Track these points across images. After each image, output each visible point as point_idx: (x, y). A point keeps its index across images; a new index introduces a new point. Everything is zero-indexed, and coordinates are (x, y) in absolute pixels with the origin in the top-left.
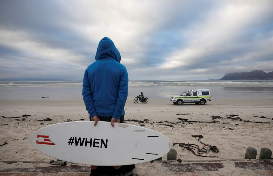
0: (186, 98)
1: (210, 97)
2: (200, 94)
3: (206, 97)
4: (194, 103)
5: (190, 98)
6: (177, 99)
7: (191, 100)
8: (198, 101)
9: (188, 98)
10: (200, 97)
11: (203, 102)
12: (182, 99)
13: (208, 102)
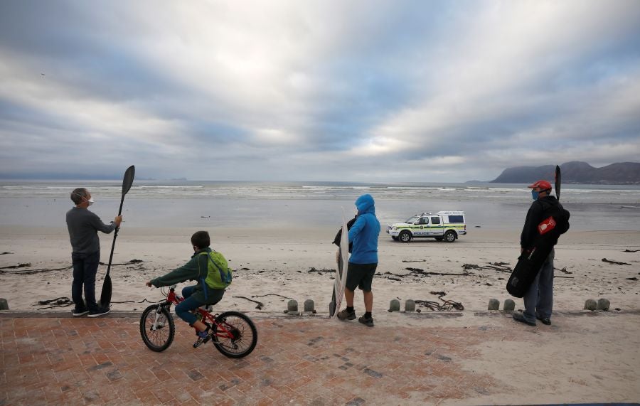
0: (418, 228)
1: (465, 227)
2: (445, 221)
3: (457, 227)
4: (434, 239)
5: (425, 228)
6: (399, 231)
7: (427, 233)
8: (442, 234)
9: (422, 228)
10: (445, 227)
11: (451, 237)
12: (410, 229)
13: (460, 237)
